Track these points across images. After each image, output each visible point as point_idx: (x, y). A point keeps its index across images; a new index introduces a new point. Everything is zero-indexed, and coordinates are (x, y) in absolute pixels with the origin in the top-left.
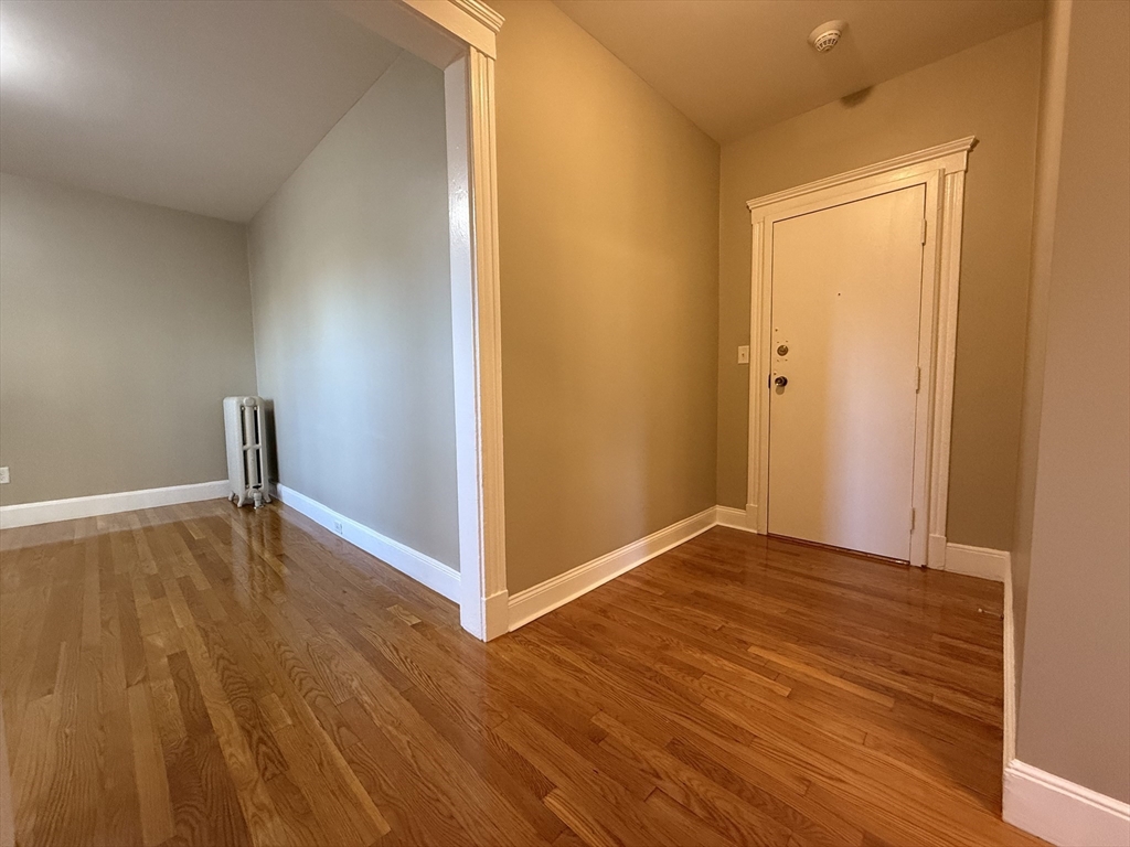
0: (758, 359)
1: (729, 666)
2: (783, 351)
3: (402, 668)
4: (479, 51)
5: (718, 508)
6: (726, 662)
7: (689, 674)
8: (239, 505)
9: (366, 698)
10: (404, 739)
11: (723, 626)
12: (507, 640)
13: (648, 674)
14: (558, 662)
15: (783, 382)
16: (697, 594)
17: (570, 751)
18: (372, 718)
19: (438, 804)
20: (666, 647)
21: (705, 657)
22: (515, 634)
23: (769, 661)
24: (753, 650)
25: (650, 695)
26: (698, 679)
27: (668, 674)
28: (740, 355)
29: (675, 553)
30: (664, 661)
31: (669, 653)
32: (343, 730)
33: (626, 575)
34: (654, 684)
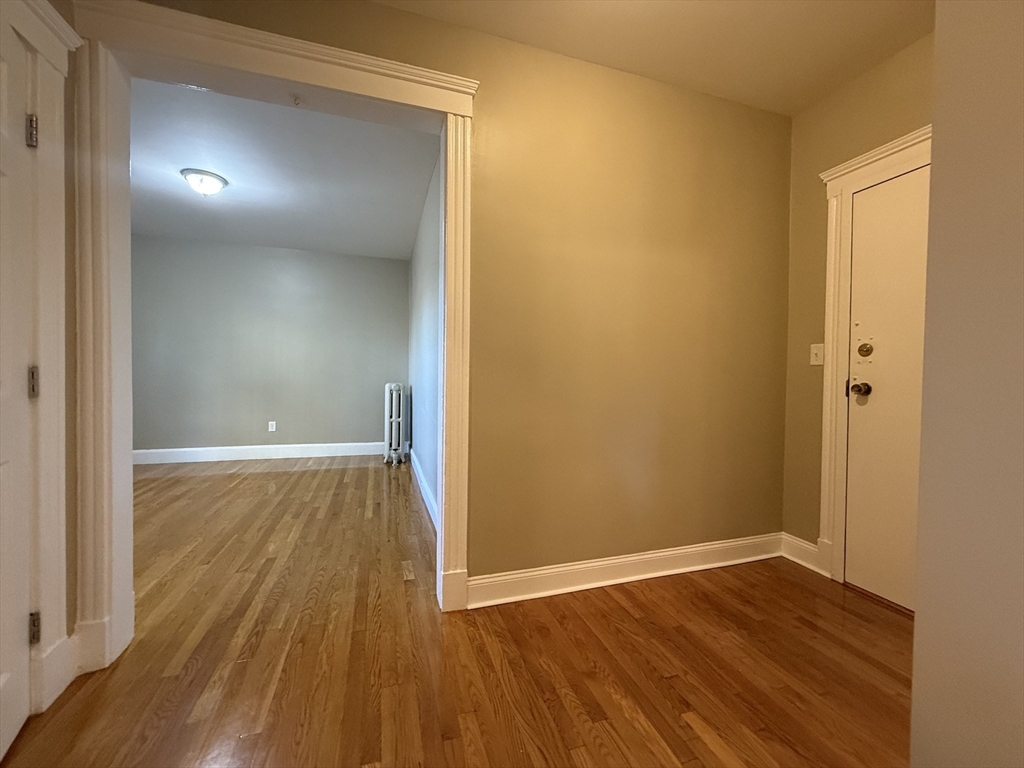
0: (834, 361)
1: (642, 722)
2: (866, 351)
3: (369, 613)
4: (455, 115)
5: (784, 536)
6: (642, 718)
7: (589, 713)
8: (385, 461)
9: (331, 627)
10: (325, 667)
11: (677, 676)
12: (459, 615)
13: (548, 695)
14: (481, 650)
15: (865, 390)
16: (680, 629)
17: (417, 735)
18: (321, 644)
19: (299, 728)
20: (591, 675)
21: (624, 703)
22: (471, 613)
23: (698, 738)
24: (689, 717)
25: (530, 717)
26: (594, 720)
27: (566, 704)
28: (813, 356)
29: (695, 577)
30: (576, 688)
31: (588, 682)
32: (300, 645)
33: (619, 587)
34: (545, 707)
